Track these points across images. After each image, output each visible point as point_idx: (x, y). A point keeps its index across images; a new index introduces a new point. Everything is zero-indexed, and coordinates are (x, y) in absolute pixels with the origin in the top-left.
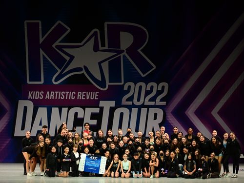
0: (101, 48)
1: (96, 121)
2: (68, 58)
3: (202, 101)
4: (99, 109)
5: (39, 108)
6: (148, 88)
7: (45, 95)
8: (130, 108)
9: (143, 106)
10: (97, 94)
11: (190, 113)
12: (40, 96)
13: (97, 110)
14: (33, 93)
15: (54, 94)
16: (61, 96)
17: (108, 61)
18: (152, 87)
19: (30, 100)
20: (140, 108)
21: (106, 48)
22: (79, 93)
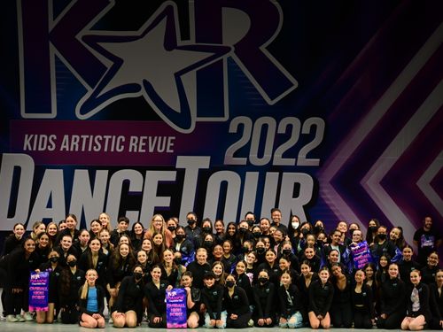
0: (180, 43)
1: (169, 198)
2: (109, 64)
3: (397, 158)
4: (175, 172)
5: (47, 171)
6: (282, 130)
7: (59, 143)
8: (241, 171)
9: (270, 167)
10: (172, 141)
11: (372, 183)
12: (49, 144)
13: (170, 176)
14: (33, 138)
15: (78, 140)
16: (94, 144)
17: (195, 71)
18: (290, 127)
19: (27, 152)
20: (263, 171)
21: (192, 42)
22: (132, 138)
